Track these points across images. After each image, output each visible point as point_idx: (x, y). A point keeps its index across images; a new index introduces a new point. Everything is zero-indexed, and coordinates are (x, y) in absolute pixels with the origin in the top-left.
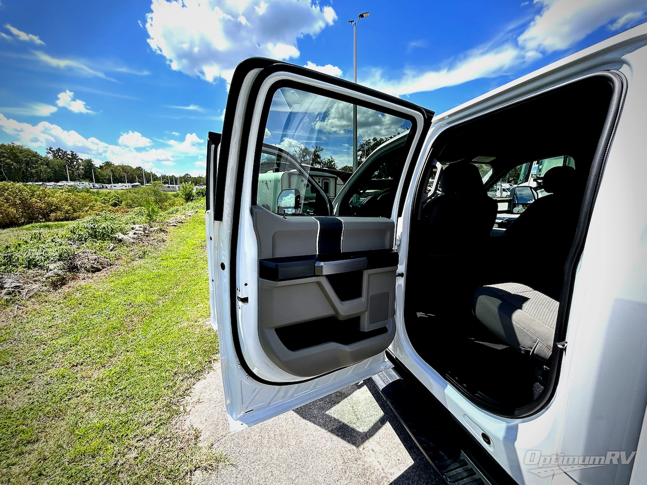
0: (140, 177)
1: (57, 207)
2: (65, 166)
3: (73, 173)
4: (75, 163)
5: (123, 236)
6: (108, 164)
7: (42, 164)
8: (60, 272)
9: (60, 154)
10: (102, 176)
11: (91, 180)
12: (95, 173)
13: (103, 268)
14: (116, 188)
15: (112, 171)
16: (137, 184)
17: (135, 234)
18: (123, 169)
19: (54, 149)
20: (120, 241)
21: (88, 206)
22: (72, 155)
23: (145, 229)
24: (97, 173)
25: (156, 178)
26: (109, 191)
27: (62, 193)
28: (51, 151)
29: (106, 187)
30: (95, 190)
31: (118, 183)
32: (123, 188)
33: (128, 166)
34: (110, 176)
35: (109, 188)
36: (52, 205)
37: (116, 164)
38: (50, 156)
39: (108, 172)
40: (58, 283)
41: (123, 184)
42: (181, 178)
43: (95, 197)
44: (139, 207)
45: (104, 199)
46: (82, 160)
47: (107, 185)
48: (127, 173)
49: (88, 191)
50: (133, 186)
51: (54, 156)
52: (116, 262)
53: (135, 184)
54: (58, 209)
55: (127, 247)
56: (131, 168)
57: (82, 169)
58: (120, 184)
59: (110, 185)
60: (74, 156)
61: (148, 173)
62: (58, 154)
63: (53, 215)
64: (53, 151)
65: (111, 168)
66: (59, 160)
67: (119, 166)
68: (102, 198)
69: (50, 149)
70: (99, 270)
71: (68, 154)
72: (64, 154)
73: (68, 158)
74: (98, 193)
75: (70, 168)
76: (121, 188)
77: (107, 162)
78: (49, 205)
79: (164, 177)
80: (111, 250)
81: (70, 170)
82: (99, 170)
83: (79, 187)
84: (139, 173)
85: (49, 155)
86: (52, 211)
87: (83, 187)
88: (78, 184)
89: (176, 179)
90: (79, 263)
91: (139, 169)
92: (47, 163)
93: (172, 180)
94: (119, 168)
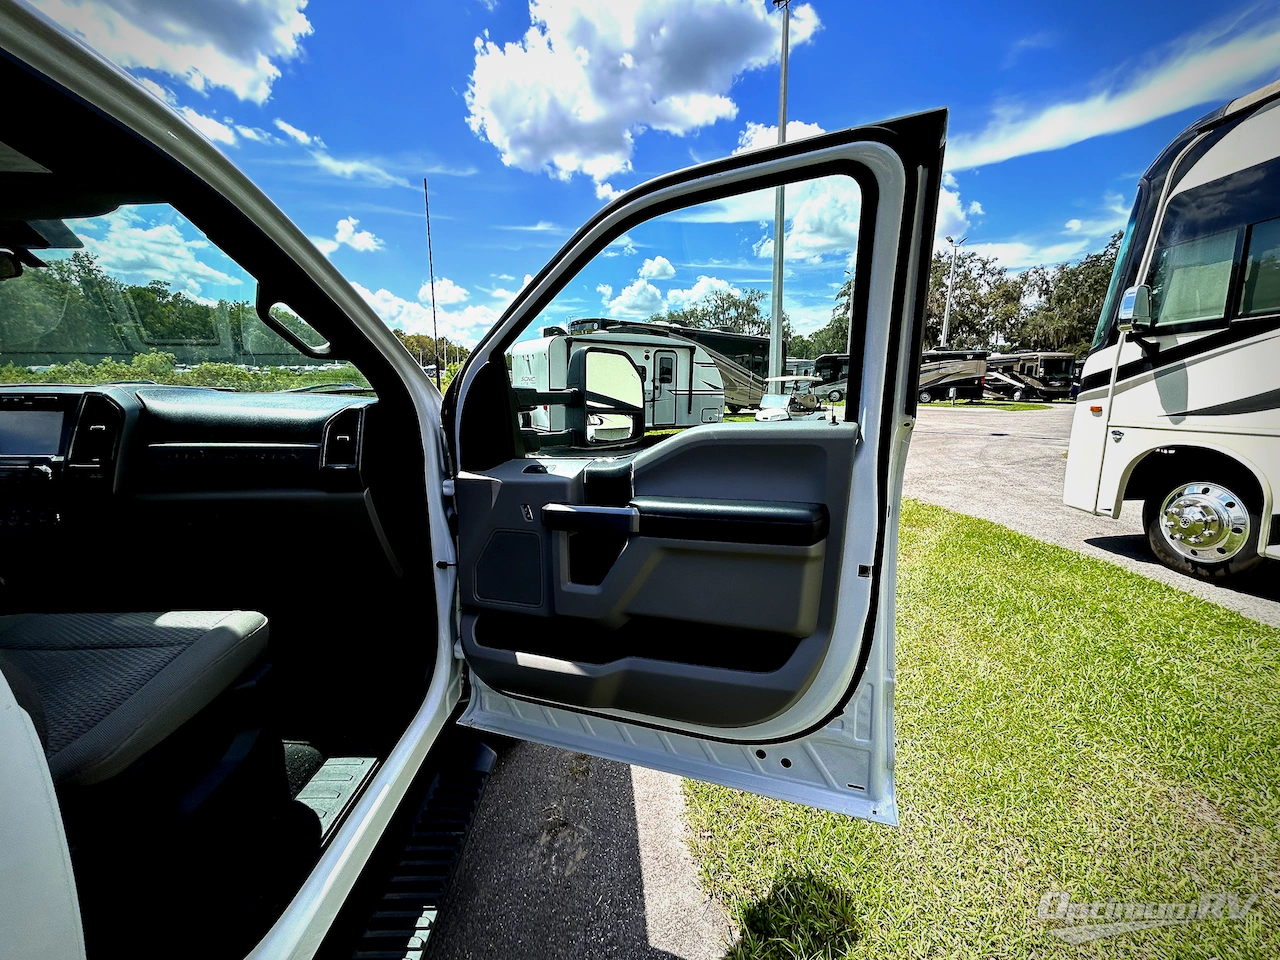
16: (433, 367)
18: (418, 342)
37: (409, 334)
48: (424, 349)
50: (427, 371)
53: (430, 367)
67: (413, 337)
84: (440, 348)
94: (412, 340)
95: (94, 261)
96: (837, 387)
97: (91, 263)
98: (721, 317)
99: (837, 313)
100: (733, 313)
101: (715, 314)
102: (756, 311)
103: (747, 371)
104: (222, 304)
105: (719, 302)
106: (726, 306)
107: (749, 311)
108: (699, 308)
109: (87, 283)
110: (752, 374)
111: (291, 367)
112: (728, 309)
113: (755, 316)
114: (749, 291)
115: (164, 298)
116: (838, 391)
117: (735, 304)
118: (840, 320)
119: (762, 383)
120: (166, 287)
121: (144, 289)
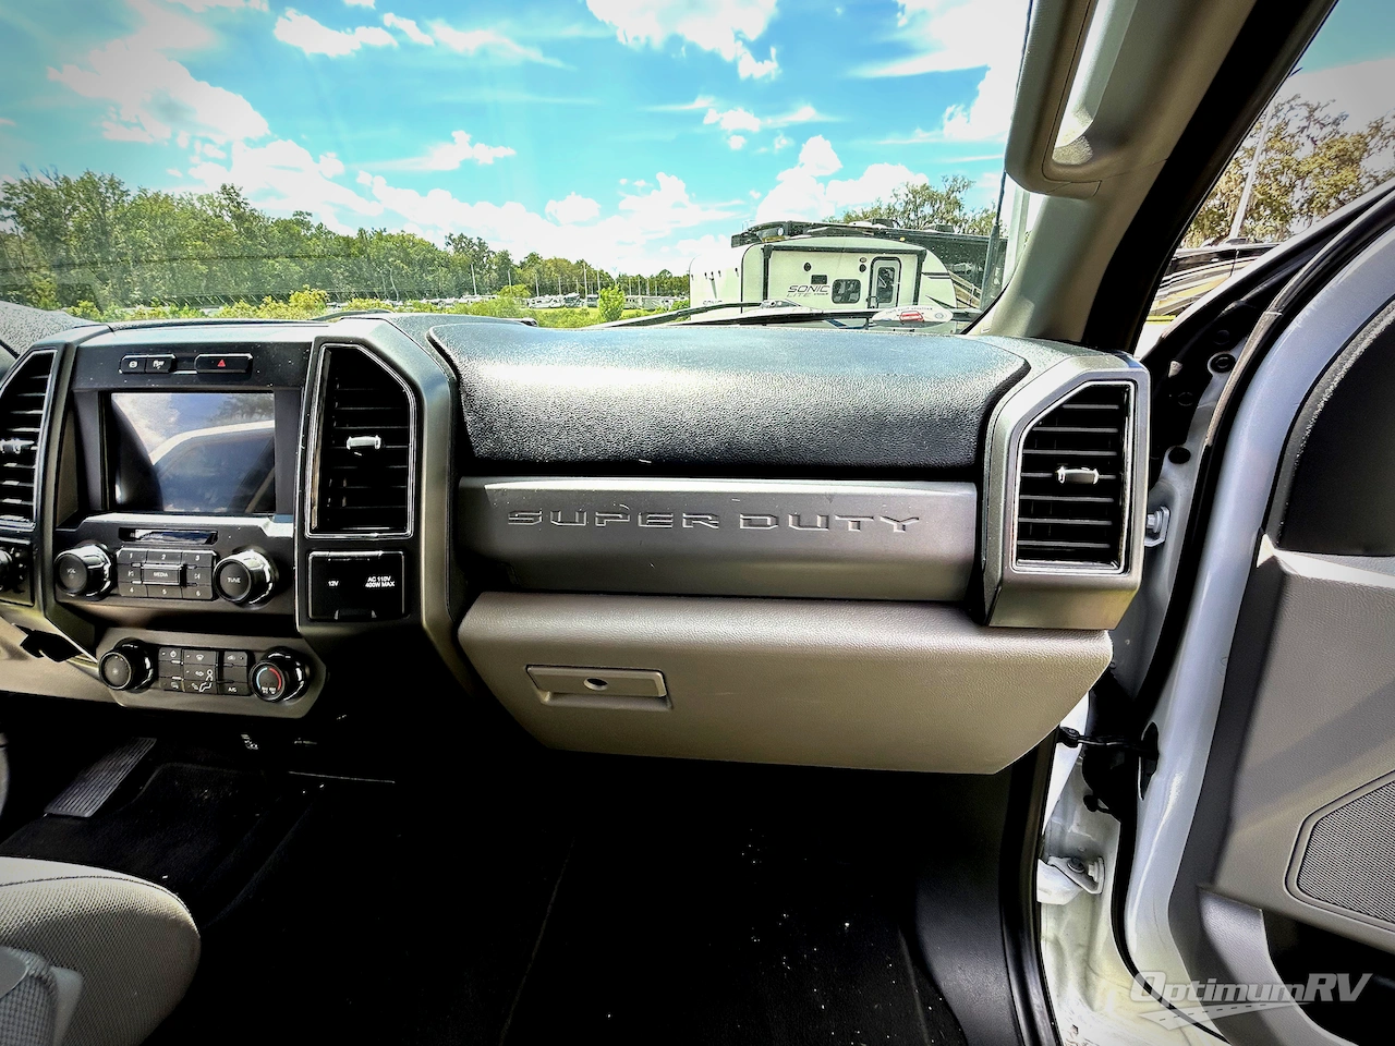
0: (581, 282)
2: (470, 267)
3: (481, 280)
4: (485, 259)
6: (533, 258)
7: (440, 265)
9: (463, 245)
10: (522, 283)
12: (512, 275)
14: (541, 305)
15: (539, 271)
16: (574, 295)
18: (556, 266)
19: (455, 236)
22: (480, 244)
24: (517, 278)
25: (607, 282)
29: (528, 303)
31: (545, 295)
32: (552, 304)
33: (565, 260)
34: (535, 282)
37: (546, 257)
38: (451, 249)
39: (532, 273)
41: (553, 297)
42: (652, 279)
46: (494, 253)
48: (562, 274)
50: (566, 300)
51: (456, 249)
53: (571, 296)
56: (570, 263)
57: (495, 270)
58: (547, 296)
60: (482, 246)
61: (595, 272)
62: (461, 244)
64: (453, 241)
65: (537, 266)
66: (463, 257)
67: (551, 261)
69: (450, 237)
71: (475, 244)
72: (469, 244)
73: (475, 250)
75: (477, 270)
76: (550, 304)
77: (531, 255)
79: (622, 279)
81: (479, 273)
82: (520, 271)
83: (489, 305)
88: (489, 299)
89: (643, 282)
92: (447, 263)
93: (636, 285)
94: (549, 264)
95: (240, 193)
97: (238, 195)
98: (912, 216)
100: (927, 209)
101: (904, 212)
102: (958, 205)
103: (968, 284)
104: (362, 232)
105: (910, 196)
106: (918, 201)
107: (948, 208)
108: (884, 205)
109: (239, 218)
110: (974, 287)
111: (433, 301)
112: (922, 205)
113: (957, 213)
114: (951, 179)
115: (308, 229)
117: (932, 198)
120: (309, 218)
121: (290, 221)
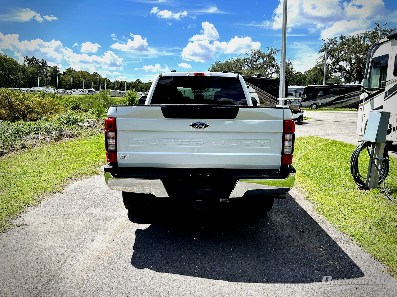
0: (96, 83)
1: (32, 109)
2: (36, 73)
3: (42, 80)
4: (44, 70)
5: (82, 124)
6: (70, 71)
7: (20, 71)
8: (57, 135)
9: (33, 62)
10: (64, 82)
11: (56, 86)
12: (59, 79)
13: (74, 137)
14: (75, 93)
15: (73, 77)
16: (92, 89)
17: (88, 124)
18: (82, 75)
19: (29, 58)
20: (81, 126)
21: (54, 109)
22: (43, 62)
23: (94, 122)
24: (61, 79)
25: (109, 84)
26: (70, 96)
27: (36, 97)
28: (27, 59)
29: (67, 93)
30: (59, 95)
31: (77, 89)
32: (81, 93)
33: (86, 72)
34: (70, 82)
35: (69, 93)
36: (29, 108)
37: (77, 70)
39: (69, 79)
40: (57, 140)
41: (81, 90)
42: (132, 83)
43: (58, 101)
44: (92, 109)
45: (65, 103)
46: (50, 67)
47: (67, 90)
48: (85, 79)
49: (53, 96)
50: (89, 92)
51: (29, 64)
52: (79, 136)
53: (91, 89)
54: (33, 111)
55: (84, 130)
56: (89, 74)
57: (50, 76)
59: (70, 91)
60: (44, 63)
61: (103, 79)
62: (32, 62)
63: (29, 116)
64: (29, 60)
65: (72, 74)
66: (32, 68)
67: (79, 72)
68: (63, 103)
69: (27, 58)
70: (72, 138)
71: (40, 62)
72: (37, 62)
73: (39, 65)
74: (60, 98)
75: (40, 75)
76: (79, 93)
77: (69, 69)
78: (27, 107)
79: (117, 83)
80: (77, 130)
82: (62, 76)
83: (46, 92)
84: (95, 79)
85: (26, 63)
86: (29, 113)
87: (49, 92)
88: (46, 89)
89: (128, 85)
90: (64, 133)
91: (95, 74)
92: (24, 70)
93: (124, 86)
94: (78, 74)
96: (315, 102)
98: (255, 63)
99: (319, 61)
100: (261, 61)
101: (251, 61)
102: (274, 59)
103: (269, 94)
105: (253, 55)
106: (257, 57)
107: (270, 60)
108: (242, 58)
110: (271, 96)
112: (258, 59)
113: (273, 62)
114: (270, 49)
116: (316, 104)
117: (262, 56)
118: (320, 65)
119: (276, 100)
